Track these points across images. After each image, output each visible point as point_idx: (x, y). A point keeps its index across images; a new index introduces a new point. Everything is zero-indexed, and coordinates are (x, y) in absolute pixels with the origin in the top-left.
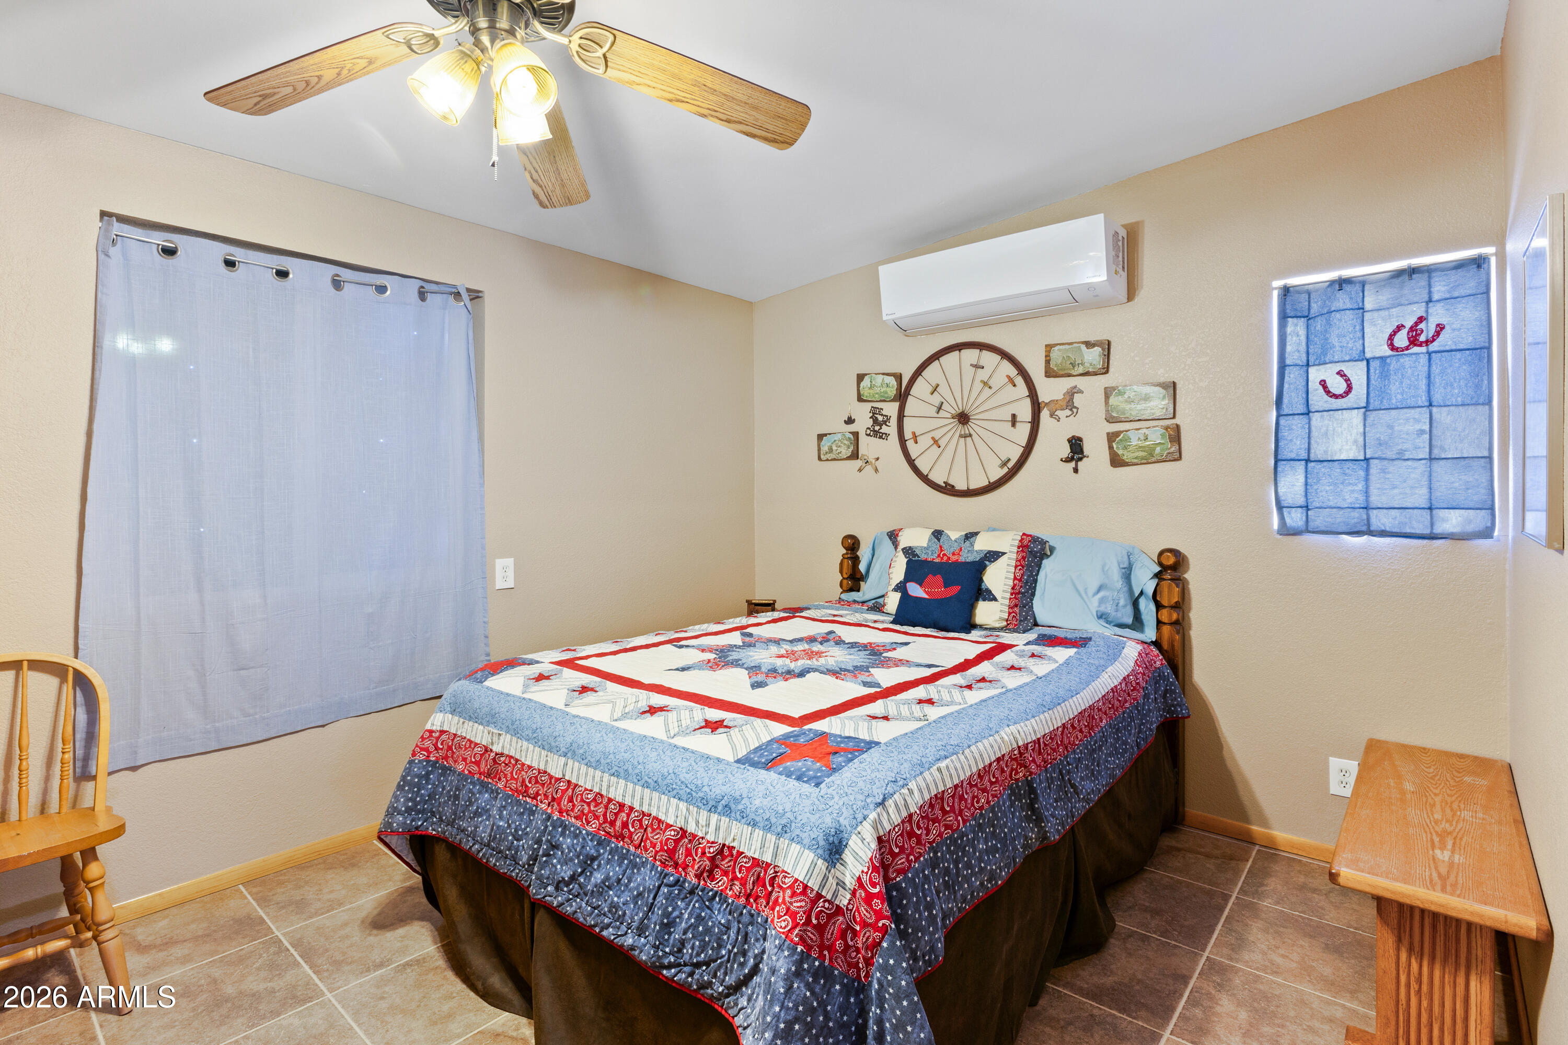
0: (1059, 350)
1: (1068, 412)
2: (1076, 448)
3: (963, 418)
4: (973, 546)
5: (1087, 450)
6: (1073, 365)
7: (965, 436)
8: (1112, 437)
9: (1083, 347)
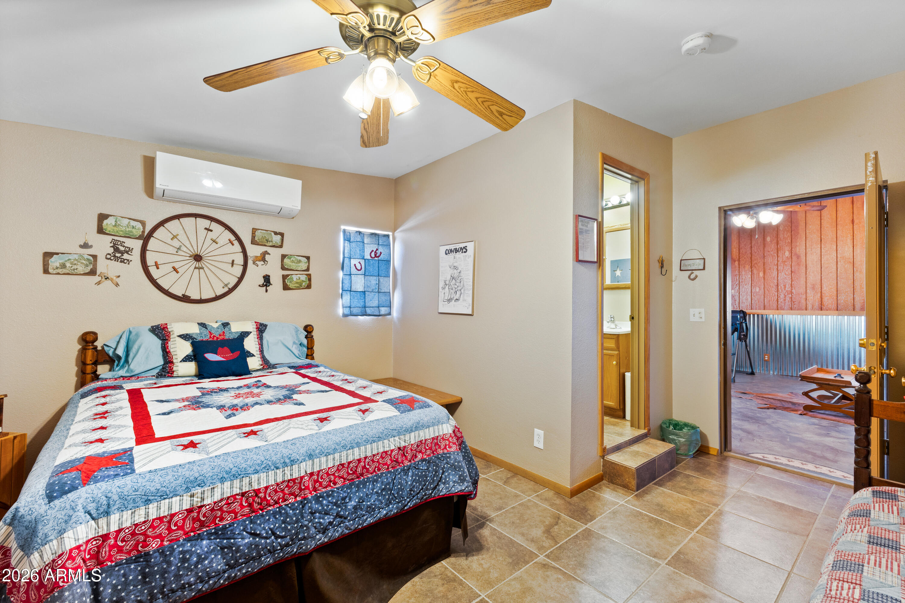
0: (261, 232)
1: (262, 263)
2: (267, 281)
3: (198, 258)
4: (230, 330)
5: (272, 281)
6: (267, 241)
7: (199, 268)
8: (284, 277)
9: (273, 234)
